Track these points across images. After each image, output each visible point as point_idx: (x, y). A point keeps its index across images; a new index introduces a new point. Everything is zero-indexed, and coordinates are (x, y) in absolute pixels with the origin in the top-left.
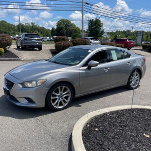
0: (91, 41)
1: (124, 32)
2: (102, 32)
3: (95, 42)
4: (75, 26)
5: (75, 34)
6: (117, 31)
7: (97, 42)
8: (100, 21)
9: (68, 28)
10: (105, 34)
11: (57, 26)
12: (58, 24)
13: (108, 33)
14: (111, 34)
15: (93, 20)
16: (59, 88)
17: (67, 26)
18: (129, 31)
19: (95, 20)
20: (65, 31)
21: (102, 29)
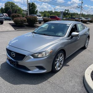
1: (49, 12)
4: (18, 7)
6: (45, 11)
8: (35, 4)
9: (13, 8)
11: (5, 6)
12: (6, 5)
13: (40, 12)
15: (30, 3)
17: (12, 6)
19: (31, 3)
20: (11, 10)
21: (36, 9)
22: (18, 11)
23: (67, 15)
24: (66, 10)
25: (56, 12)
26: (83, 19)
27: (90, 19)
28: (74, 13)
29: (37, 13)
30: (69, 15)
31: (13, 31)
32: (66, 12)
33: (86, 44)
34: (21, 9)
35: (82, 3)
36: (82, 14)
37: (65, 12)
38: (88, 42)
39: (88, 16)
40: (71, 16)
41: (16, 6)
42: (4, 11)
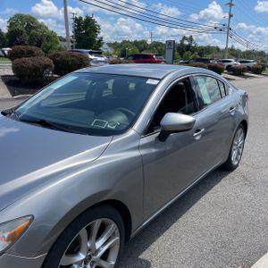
0: (91, 57)
1: (136, 43)
2: (100, 43)
3: (99, 59)
4: (46, 28)
5: (49, 45)
6: (124, 42)
7: (103, 59)
8: (94, 21)
9: (33, 31)
10: (105, 46)
11: (9, 27)
12: (11, 25)
13: (109, 45)
14: (114, 46)
15: (81, 18)
16: (83, 232)
17: (29, 28)
18: (144, 42)
19: (84, 18)
20: (27, 38)
21: (99, 36)
22: (45, 42)
23: (186, 53)
24: (184, 38)
25: (156, 45)
26: (234, 62)
27: (253, 63)
28: (209, 47)
29: (100, 46)
30: (193, 52)
31: (7, 100)
32: (186, 43)
33: (234, 153)
34: (55, 36)
35: (231, 16)
36: (232, 49)
37: (182, 44)
38: (243, 144)
39: (249, 54)
40: (200, 54)
41: (41, 26)
42: (7, 40)
